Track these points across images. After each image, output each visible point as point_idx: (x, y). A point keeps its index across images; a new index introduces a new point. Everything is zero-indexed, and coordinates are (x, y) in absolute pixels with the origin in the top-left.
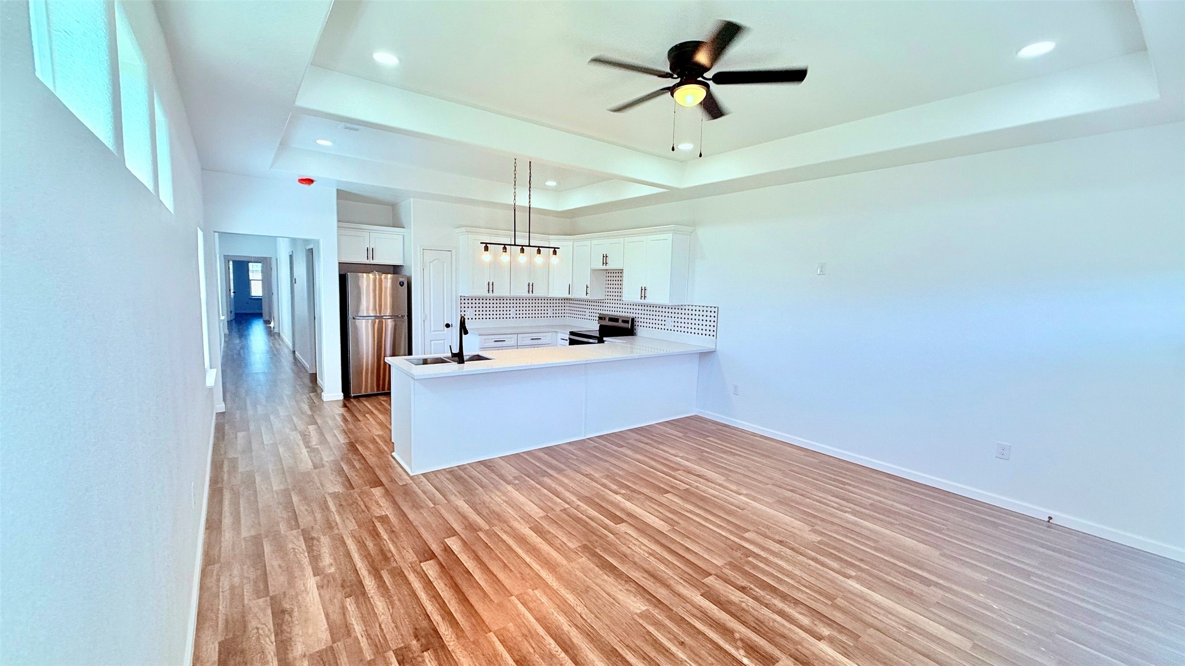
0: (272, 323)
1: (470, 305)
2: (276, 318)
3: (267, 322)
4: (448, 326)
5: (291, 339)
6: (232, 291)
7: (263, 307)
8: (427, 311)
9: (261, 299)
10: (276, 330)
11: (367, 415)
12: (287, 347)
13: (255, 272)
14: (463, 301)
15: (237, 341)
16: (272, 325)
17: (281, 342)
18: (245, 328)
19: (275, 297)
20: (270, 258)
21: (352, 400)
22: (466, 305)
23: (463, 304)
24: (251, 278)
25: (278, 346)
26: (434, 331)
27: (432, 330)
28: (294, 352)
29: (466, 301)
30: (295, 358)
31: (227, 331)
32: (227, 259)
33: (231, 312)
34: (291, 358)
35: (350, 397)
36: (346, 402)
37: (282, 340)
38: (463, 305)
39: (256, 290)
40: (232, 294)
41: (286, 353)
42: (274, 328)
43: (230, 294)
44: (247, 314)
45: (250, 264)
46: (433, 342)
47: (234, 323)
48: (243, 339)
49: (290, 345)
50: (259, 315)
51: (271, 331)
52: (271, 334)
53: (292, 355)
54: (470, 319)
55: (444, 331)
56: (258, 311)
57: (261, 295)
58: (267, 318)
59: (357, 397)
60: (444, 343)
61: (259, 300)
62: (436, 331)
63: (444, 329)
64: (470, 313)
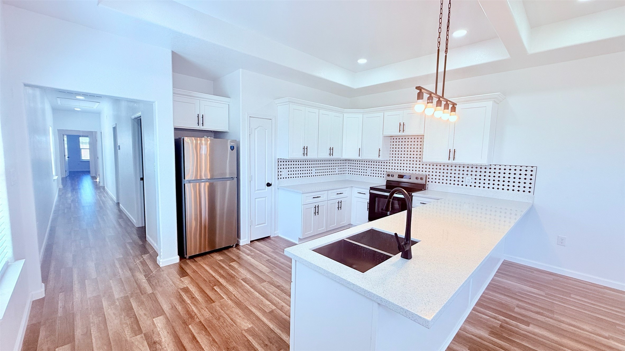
0: (98, 178)
1: (285, 167)
2: (101, 174)
3: (94, 178)
4: (269, 185)
5: (115, 195)
6: (67, 156)
7: (91, 167)
8: (252, 173)
9: (89, 161)
10: (101, 184)
11: (215, 287)
12: (112, 199)
13: (84, 143)
14: (280, 163)
15: (69, 195)
16: (98, 180)
17: (106, 195)
18: (77, 183)
19: (100, 161)
20: (96, 132)
21: (188, 261)
22: (282, 167)
23: (280, 165)
24: (81, 147)
25: (103, 198)
26: (258, 190)
27: (256, 190)
28: (118, 204)
29: (282, 163)
30: (120, 211)
31: (61, 186)
32: (61, 133)
33: (66, 171)
34: (116, 211)
35: (185, 258)
36: (182, 264)
37: (107, 193)
38: (280, 167)
39: (85, 155)
40: (67, 158)
41: (110, 204)
42: (99, 182)
43: (65, 158)
44: (78, 172)
45: (80, 138)
46: (256, 199)
47: (68, 179)
48: (74, 193)
49: (115, 198)
50: (88, 172)
51: (97, 185)
52: (98, 188)
53: (116, 207)
54: (285, 178)
55: (265, 189)
56: (87, 170)
57: (89, 159)
58: (94, 175)
59: (192, 258)
60: (265, 200)
61: (88, 162)
62: (260, 190)
63: (265, 187)
64: (285, 173)
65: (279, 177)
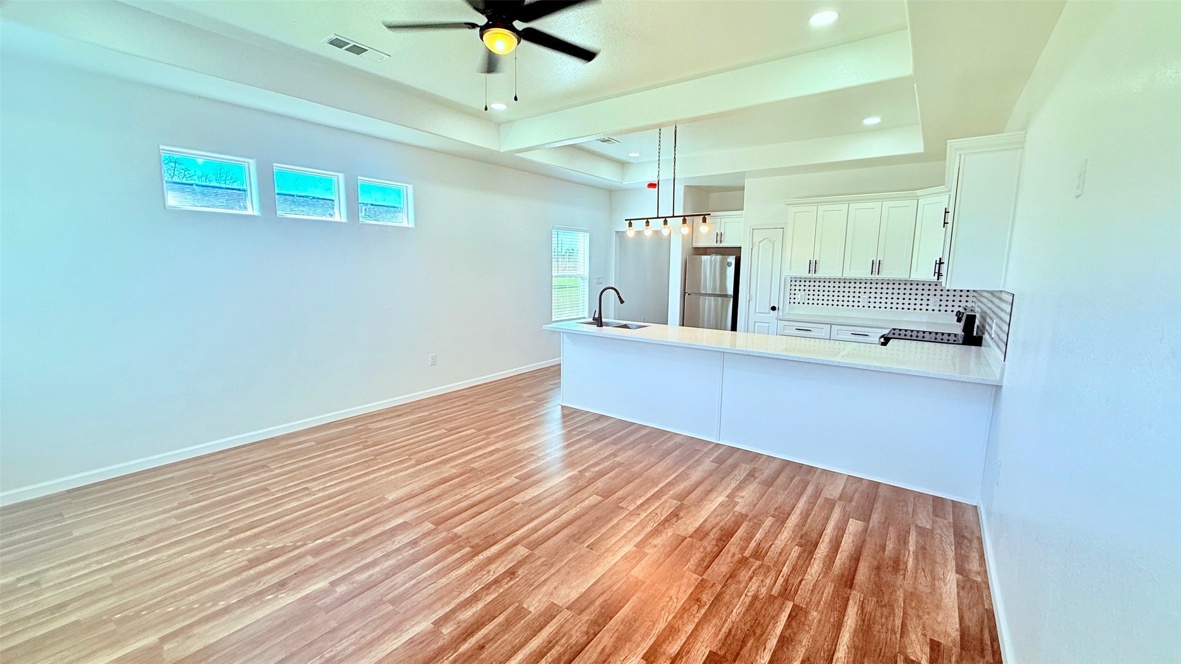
1: (802, 288)
4: (773, 308)
8: (753, 293)
14: (794, 283)
22: (798, 288)
23: (793, 286)
26: (758, 313)
27: (757, 311)
29: (798, 283)
38: (793, 288)
46: (757, 324)
54: (801, 303)
55: (769, 313)
60: (769, 326)
62: (761, 313)
63: (770, 312)
64: (800, 296)
65: (792, 301)
